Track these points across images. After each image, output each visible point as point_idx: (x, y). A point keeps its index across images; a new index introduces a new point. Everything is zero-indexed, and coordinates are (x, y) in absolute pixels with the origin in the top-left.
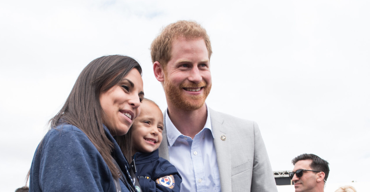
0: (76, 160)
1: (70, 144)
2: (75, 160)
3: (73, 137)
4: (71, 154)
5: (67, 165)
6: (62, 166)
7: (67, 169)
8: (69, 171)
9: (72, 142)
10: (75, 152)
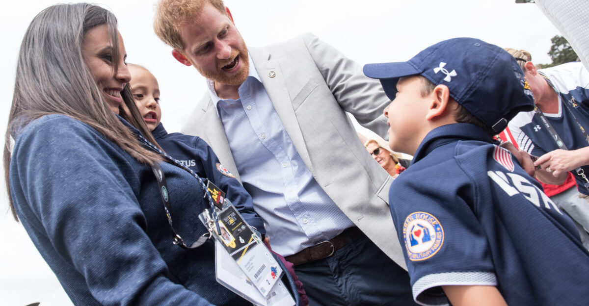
0: (69, 159)
1: (53, 141)
2: (67, 161)
3: (54, 130)
4: (59, 154)
5: (57, 172)
6: (50, 176)
7: (59, 177)
8: (64, 180)
9: (56, 136)
10: (65, 150)
